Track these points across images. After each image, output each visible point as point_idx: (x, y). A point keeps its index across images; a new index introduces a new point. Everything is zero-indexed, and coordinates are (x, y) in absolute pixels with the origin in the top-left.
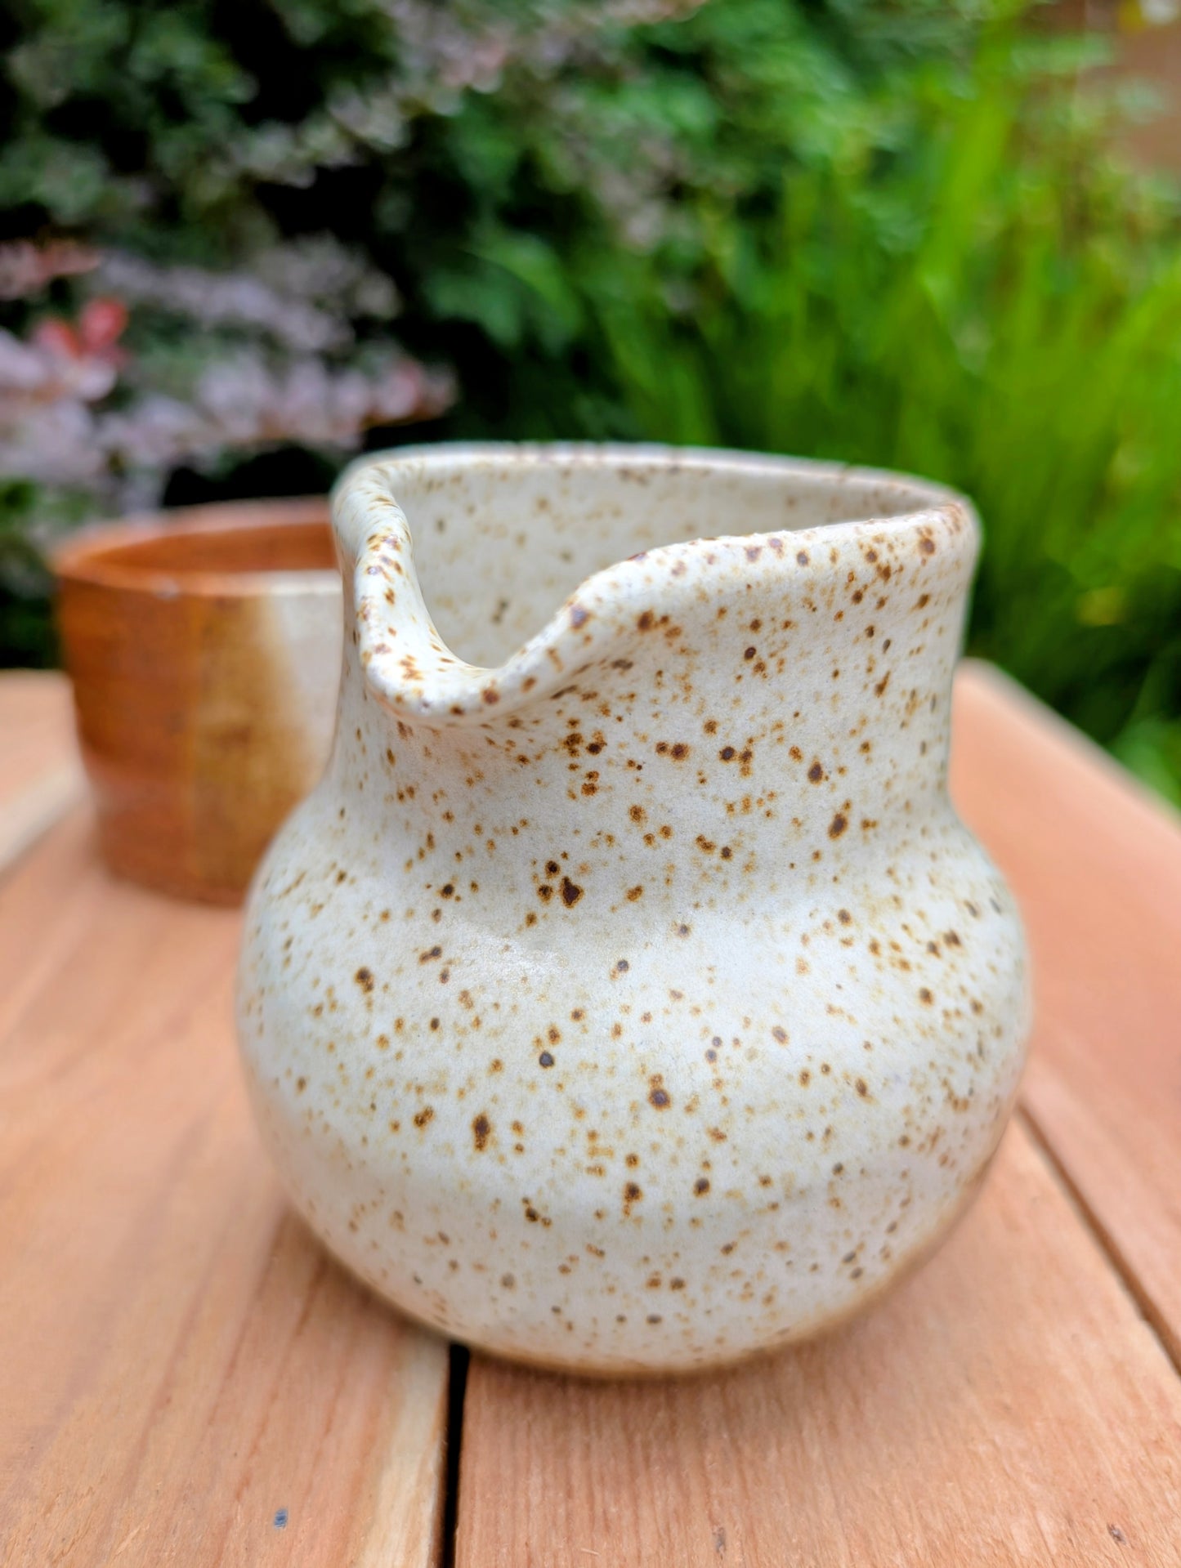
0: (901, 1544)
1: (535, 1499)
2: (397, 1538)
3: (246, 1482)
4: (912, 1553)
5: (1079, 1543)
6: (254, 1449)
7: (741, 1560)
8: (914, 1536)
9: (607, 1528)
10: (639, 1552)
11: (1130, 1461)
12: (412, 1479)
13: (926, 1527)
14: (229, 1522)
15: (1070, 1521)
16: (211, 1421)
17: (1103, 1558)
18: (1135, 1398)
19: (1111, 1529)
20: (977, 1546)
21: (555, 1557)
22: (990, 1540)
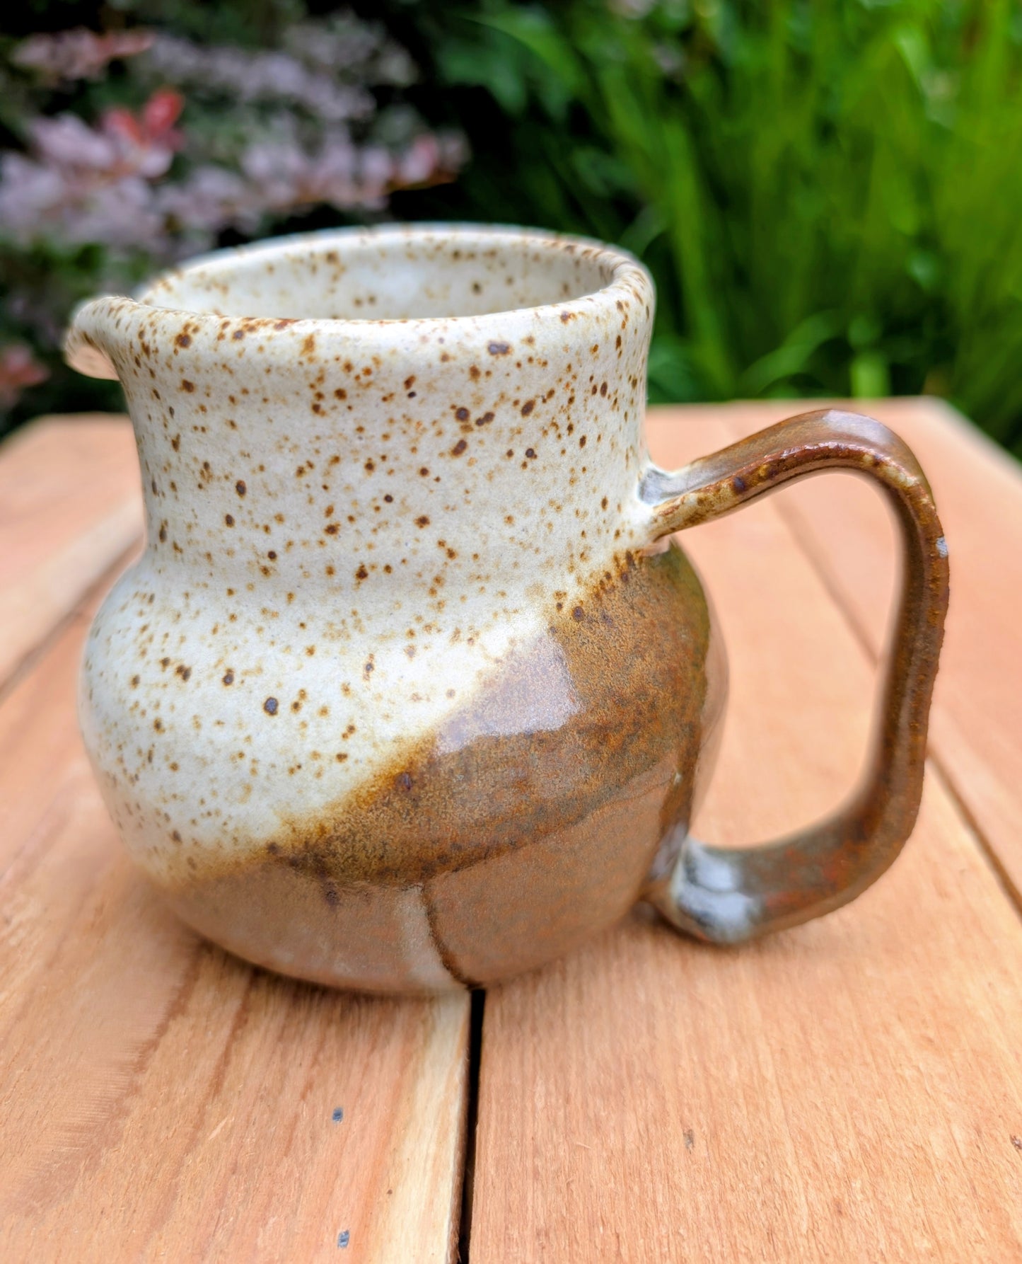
0: (837, 1146)
1: (540, 1105)
2: (430, 1131)
3: (309, 1086)
4: (847, 1155)
5: (985, 1150)
6: (315, 1061)
7: (706, 1155)
8: (848, 1140)
9: (598, 1128)
10: (624, 1147)
12: (440, 1089)
13: (859, 1134)
14: (297, 1117)
15: (979, 1132)
16: (280, 1038)
17: (1005, 1162)
19: (1013, 1139)
20: (901, 1150)
21: (555, 1148)
22: (911, 1145)
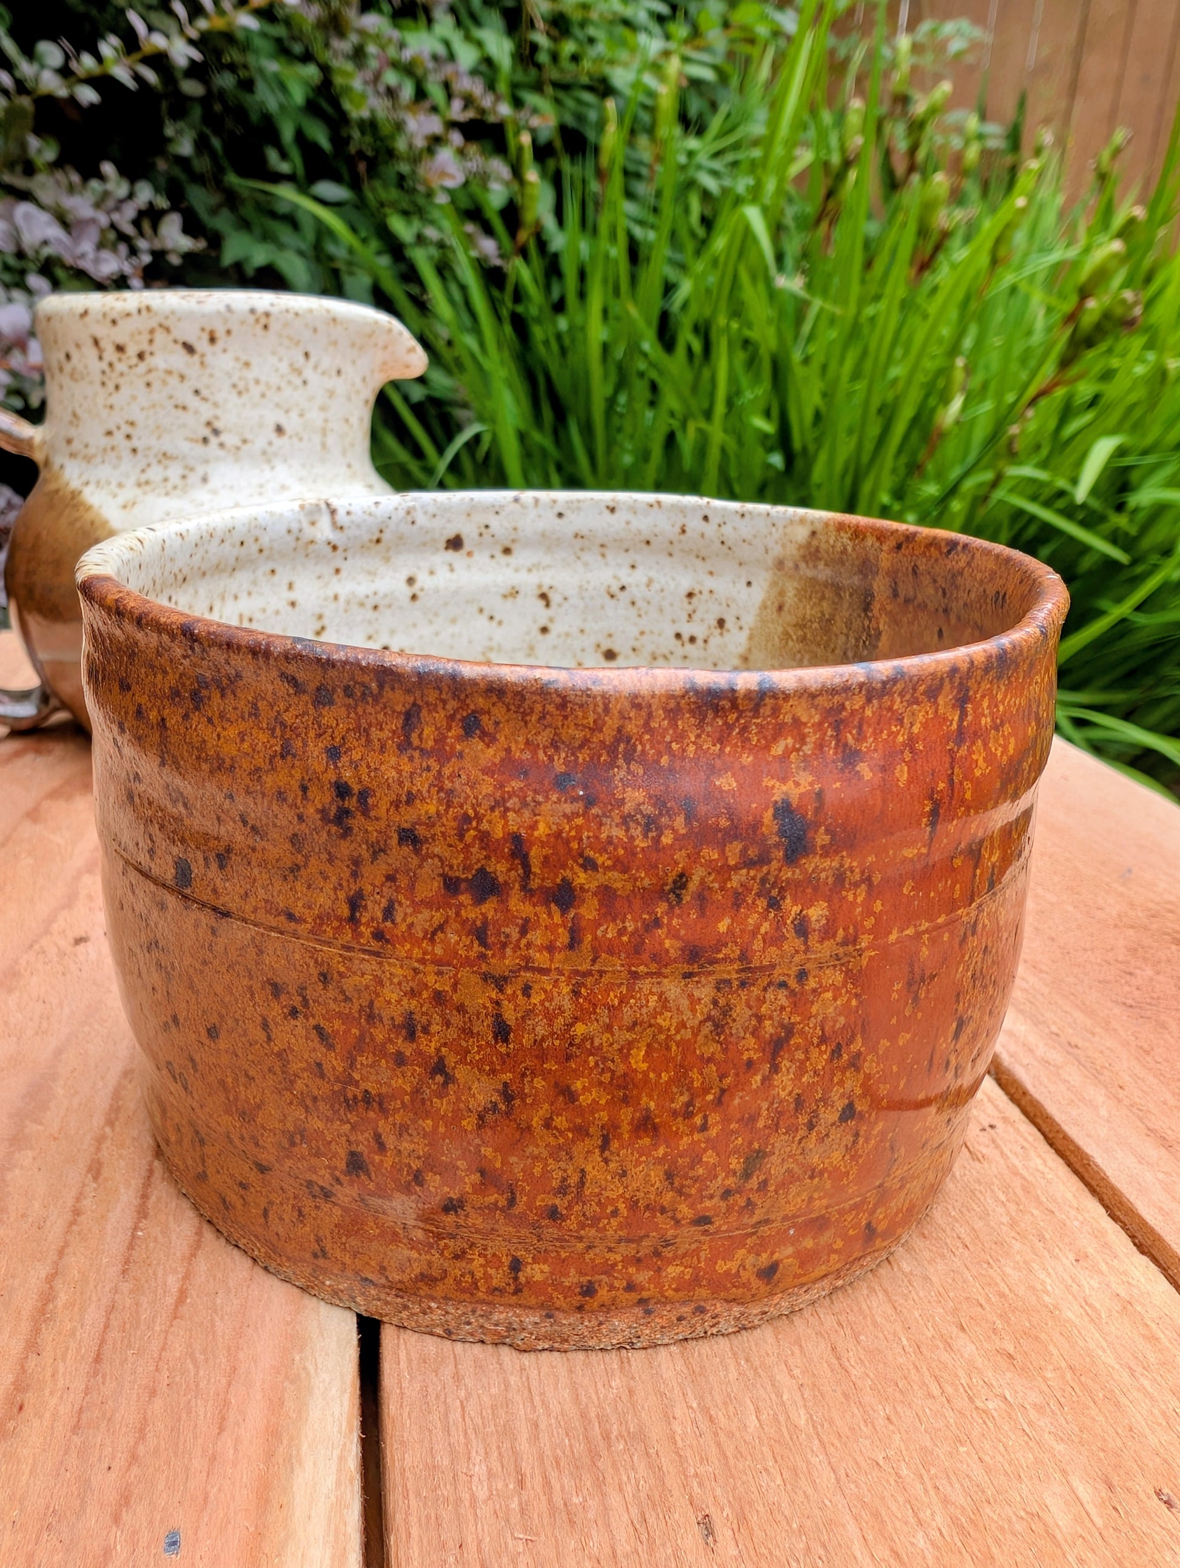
0: (920, 1523)
1: (482, 1494)
2: (319, 1557)
3: (125, 1499)
5: (1126, 1513)
6: (134, 1458)
7: (735, 1553)
8: (933, 1514)
9: (572, 1523)
10: (614, 1549)
11: (1164, 1414)
12: (330, 1482)
13: (946, 1501)
14: (107, 1555)
15: (1110, 1487)
16: (76, 1428)
17: (1158, 1529)
18: (1152, 1339)
19: (1158, 1493)
20: (1010, 1521)
22: (1023, 1514)
